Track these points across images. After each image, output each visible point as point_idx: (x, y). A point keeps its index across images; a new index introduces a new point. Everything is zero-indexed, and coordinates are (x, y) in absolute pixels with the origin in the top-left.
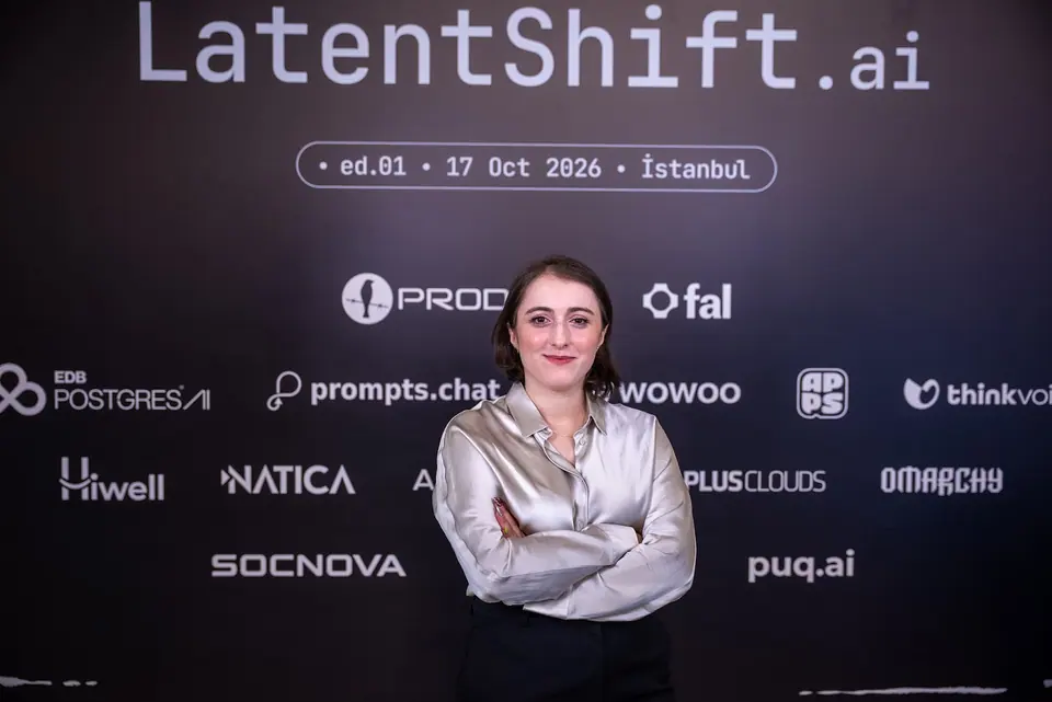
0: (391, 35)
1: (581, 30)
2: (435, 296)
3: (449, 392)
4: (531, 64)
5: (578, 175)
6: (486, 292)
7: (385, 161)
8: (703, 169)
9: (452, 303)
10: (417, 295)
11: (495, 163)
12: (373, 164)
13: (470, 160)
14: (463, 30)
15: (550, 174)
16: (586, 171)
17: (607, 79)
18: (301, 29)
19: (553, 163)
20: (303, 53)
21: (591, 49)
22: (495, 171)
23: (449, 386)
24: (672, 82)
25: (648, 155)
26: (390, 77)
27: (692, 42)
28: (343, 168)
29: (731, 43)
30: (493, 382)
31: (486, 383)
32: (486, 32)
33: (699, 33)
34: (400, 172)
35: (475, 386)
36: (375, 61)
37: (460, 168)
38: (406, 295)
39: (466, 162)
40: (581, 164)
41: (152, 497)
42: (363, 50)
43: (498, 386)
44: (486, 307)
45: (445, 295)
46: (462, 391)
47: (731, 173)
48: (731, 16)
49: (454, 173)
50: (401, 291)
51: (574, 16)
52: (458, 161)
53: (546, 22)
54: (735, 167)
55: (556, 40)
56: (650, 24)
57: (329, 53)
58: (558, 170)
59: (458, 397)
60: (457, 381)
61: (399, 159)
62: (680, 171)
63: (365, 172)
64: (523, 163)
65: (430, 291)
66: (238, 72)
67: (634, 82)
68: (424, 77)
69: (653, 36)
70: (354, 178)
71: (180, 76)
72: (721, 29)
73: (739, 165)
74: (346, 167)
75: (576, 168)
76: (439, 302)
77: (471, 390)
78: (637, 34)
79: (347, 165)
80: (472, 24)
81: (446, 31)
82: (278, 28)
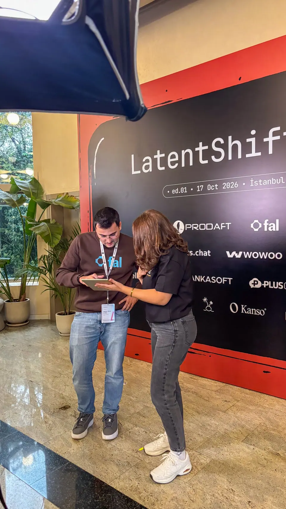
0: (183, 153)
1: (232, 142)
2: (194, 226)
3: (198, 253)
4: (218, 155)
5: (231, 187)
6: (207, 224)
7: (182, 189)
8: (269, 181)
9: (198, 228)
10: (190, 226)
11: (209, 186)
12: (179, 190)
13: (203, 186)
14: (201, 148)
15: (223, 188)
16: (234, 186)
17: (240, 156)
18: (163, 155)
19: (224, 184)
20: (164, 161)
21: (235, 147)
22: (209, 189)
23: (198, 252)
24: (259, 154)
25: (252, 179)
26: (183, 165)
27: (265, 140)
28: (173, 192)
29: (278, 138)
30: (209, 251)
31: (207, 251)
32: (206, 147)
33: (268, 137)
34: (186, 192)
35: (204, 252)
36: (179, 161)
37: (200, 188)
38: (188, 226)
39: (202, 187)
40: (232, 183)
41: (135, 278)
42: (177, 159)
43: (210, 252)
44: (207, 229)
45: (196, 226)
46: (201, 253)
47: (278, 182)
48: (278, 128)
49: (199, 190)
50: (186, 225)
51: (230, 138)
52: (199, 187)
53: (222, 141)
54: (280, 179)
55: (225, 147)
56: (252, 136)
57: (169, 160)
58: (226, 187)
59: (200, 255)
60: (200, 250)
61: (186, 188)
62: (262, 183)
63: (178, 193)
64: (216, 186)
65: (193, 225)
66: (150, 169)
67: (248, 156)
68: (191, 164)
69: (253, 140)
70: (175, 195)
71: (139, 172)
72: (275, 134)
73: (281, 179)
74: (173, 191)
75: (231, 185)
76: (195, 228)
77: (203, 253)
78: (248, 140)
79: (174, 191)
80: (203, 146)
81: (197, 149)
82: (159, 156)
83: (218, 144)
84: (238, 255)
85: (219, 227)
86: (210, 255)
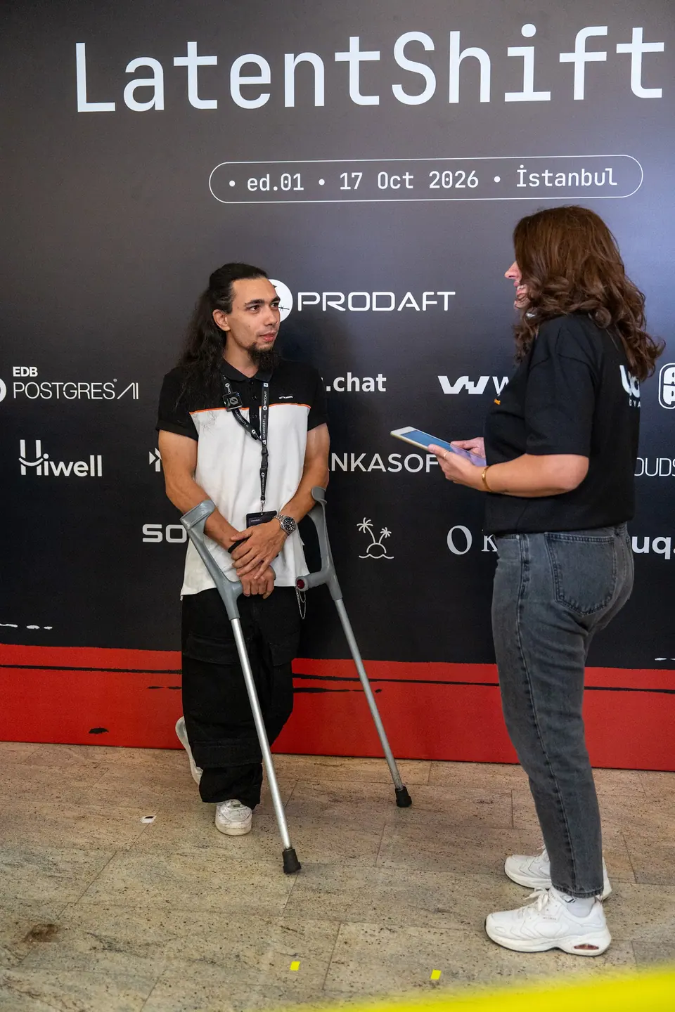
0: (290, 62)
1: (462, 50)
2: (329, 298)
3: (341, 384)
4: (414, 84)
5: (457, 186)
6: (375, 294)
7: (286, 178)
8: (574, 178)
9: (345, 305)
10: (314, 298)
11: (383, 177)
12: (275, 181)
13: (360, 174)
14: (354, 55)
15: (432, 186)
16: (465, 182)
17: (485, 97)
18: (212, 60)
19: (435, 176)
20: (213, 82)
21: (470, 67)
22: (383, 184)
23: (342, 379)
24: (545, 96)
25: (522, 166)
26: (289, 101)
27: (564, 58)
28: (249, 184)
29: (601, 56)
30: (380, 375)
31: (375, 377)
32: (374, 56)
33: (571, 49)
34: (299, 188)
35: (365, 379)
36: (276, 87)
37: (352, 182)
38: (304, 298)
39: (357, 177)
40: (460, 175)
41: (93, 474)
42: (265, 78)
43: (385, 379)
44: (375, 309)
45: (338, 298)
46: (353, 383)
47: (600, 181)
48: (602, 31)
49: (346, 187)
50: (300, 295)
51: (455, 37)
52: (349, 176)
53: (429, 45)
54: (604, 174)
55: (438, 60)
56: (525, 42)
57: (236, 81)
58: (439, 183)
59: (349, 389)
60: (349, 374)
61: (298, 175)
62: (551, 180)
63: (268, 188)
64: (407, 177)
65: (325, 294)
66: (158, 102)
67: (510, 97)
68: (319, 101)
69: (528, 53)
70: (259, 194)
71: (110, 107)
72: (592, 44)
73: (607, 173)
74: (251, 184)
75: (456, 180)
76: (333, 304)
77: (362, 383)
78: (513, 52)
79: (253, 182)
80: (361, 49)
81: (340, 57)
82: (192, 60)
83: (414, 51)
84: (475, 386)
85: (414, 305)
86: (384, 390)
